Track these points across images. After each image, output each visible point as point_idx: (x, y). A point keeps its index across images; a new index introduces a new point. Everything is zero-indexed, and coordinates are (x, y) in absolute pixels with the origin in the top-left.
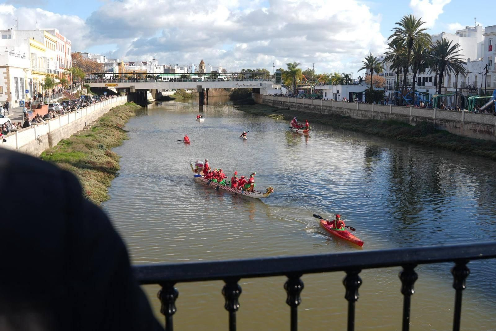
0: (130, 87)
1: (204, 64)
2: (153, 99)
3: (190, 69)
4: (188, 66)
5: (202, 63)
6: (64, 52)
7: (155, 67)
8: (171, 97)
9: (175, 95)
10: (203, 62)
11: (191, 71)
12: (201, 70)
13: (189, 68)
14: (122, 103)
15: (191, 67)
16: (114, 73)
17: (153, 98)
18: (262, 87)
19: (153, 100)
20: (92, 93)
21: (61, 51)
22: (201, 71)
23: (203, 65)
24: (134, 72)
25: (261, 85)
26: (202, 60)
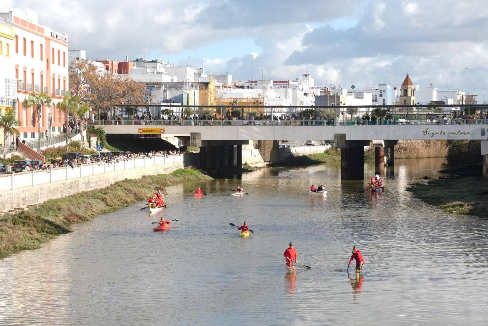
0: (189, 135)
1: (411, 84)
2: (263, 161)
3: (381, 96)
4: (377, 89)
5: (407, 82)
6: (42, 59)
7: (302, 93)
8: (313, 158)
9: (326, 154)
10: (411, 82)
11: (384, 101)
12: (405, 98)
13: (377, 93)
14: (165, 169)
15: (384, 91)
16: (185, 104)
17: (264, 159)
18: (485, 138)
19: (262, 164)
20: (109, 146)
21: (33, 56)
22: (405, 101)
23: (409, 86)
24: (236, 102)
25: (483, 134)
26: (407, 76)
